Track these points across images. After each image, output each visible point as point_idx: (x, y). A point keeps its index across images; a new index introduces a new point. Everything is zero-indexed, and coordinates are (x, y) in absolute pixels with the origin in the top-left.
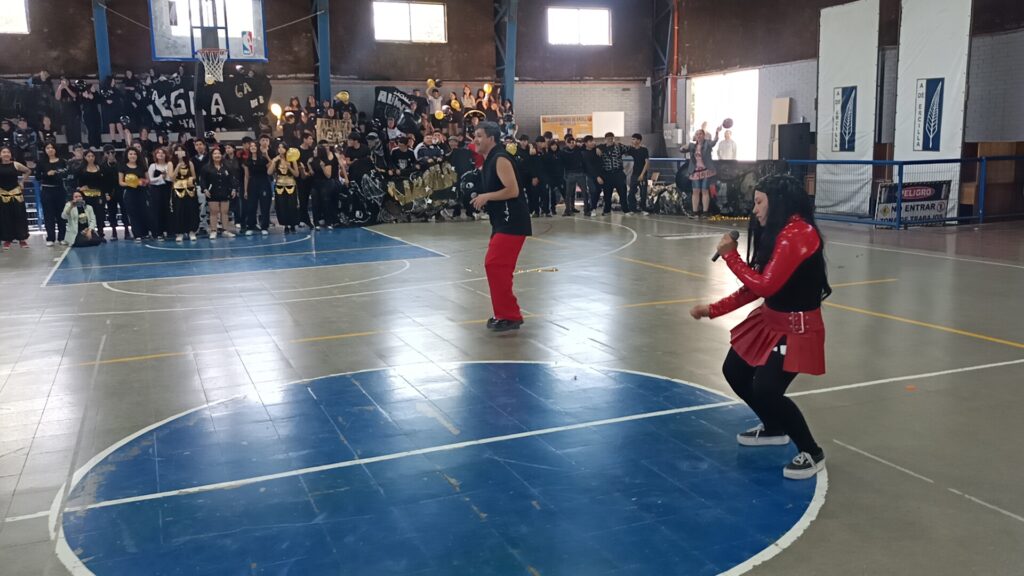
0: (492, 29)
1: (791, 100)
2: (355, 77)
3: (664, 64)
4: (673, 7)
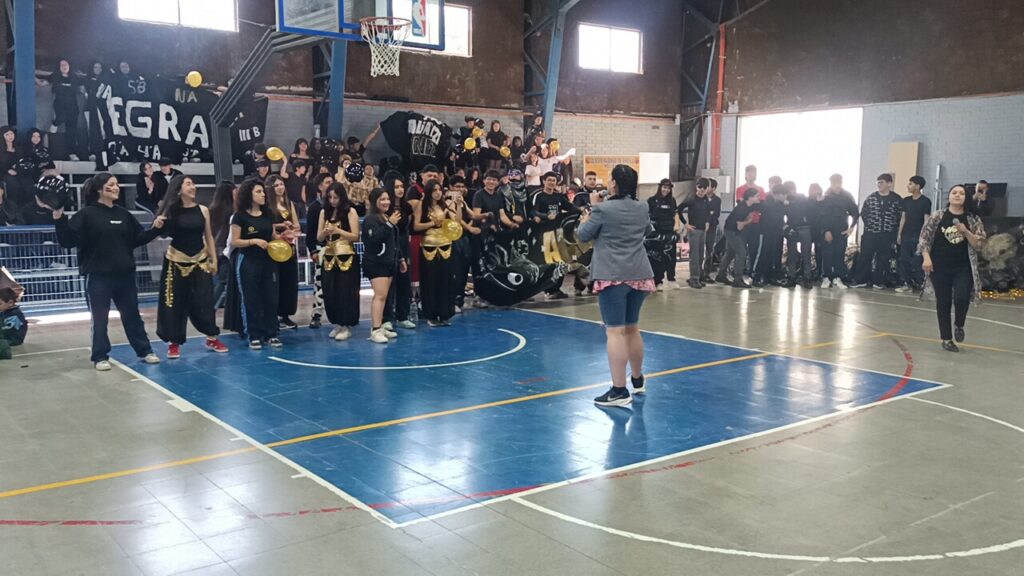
0: (520, 45)
1: (920, 145)
2: (363, 94)
3: (701, 100)
4: (719, 32)
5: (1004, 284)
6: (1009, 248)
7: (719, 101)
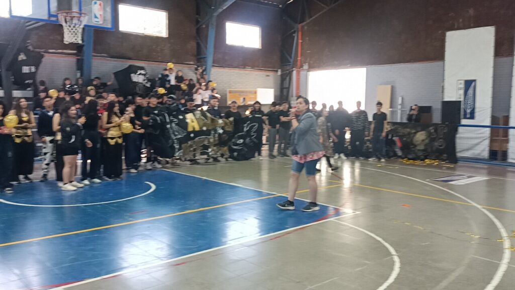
0: (194, 31)
1: (392, 87)
3: (290, 62)
4: (298, 29)
5: (422, 157)
6: (426, 139)
7: (299, 63)
